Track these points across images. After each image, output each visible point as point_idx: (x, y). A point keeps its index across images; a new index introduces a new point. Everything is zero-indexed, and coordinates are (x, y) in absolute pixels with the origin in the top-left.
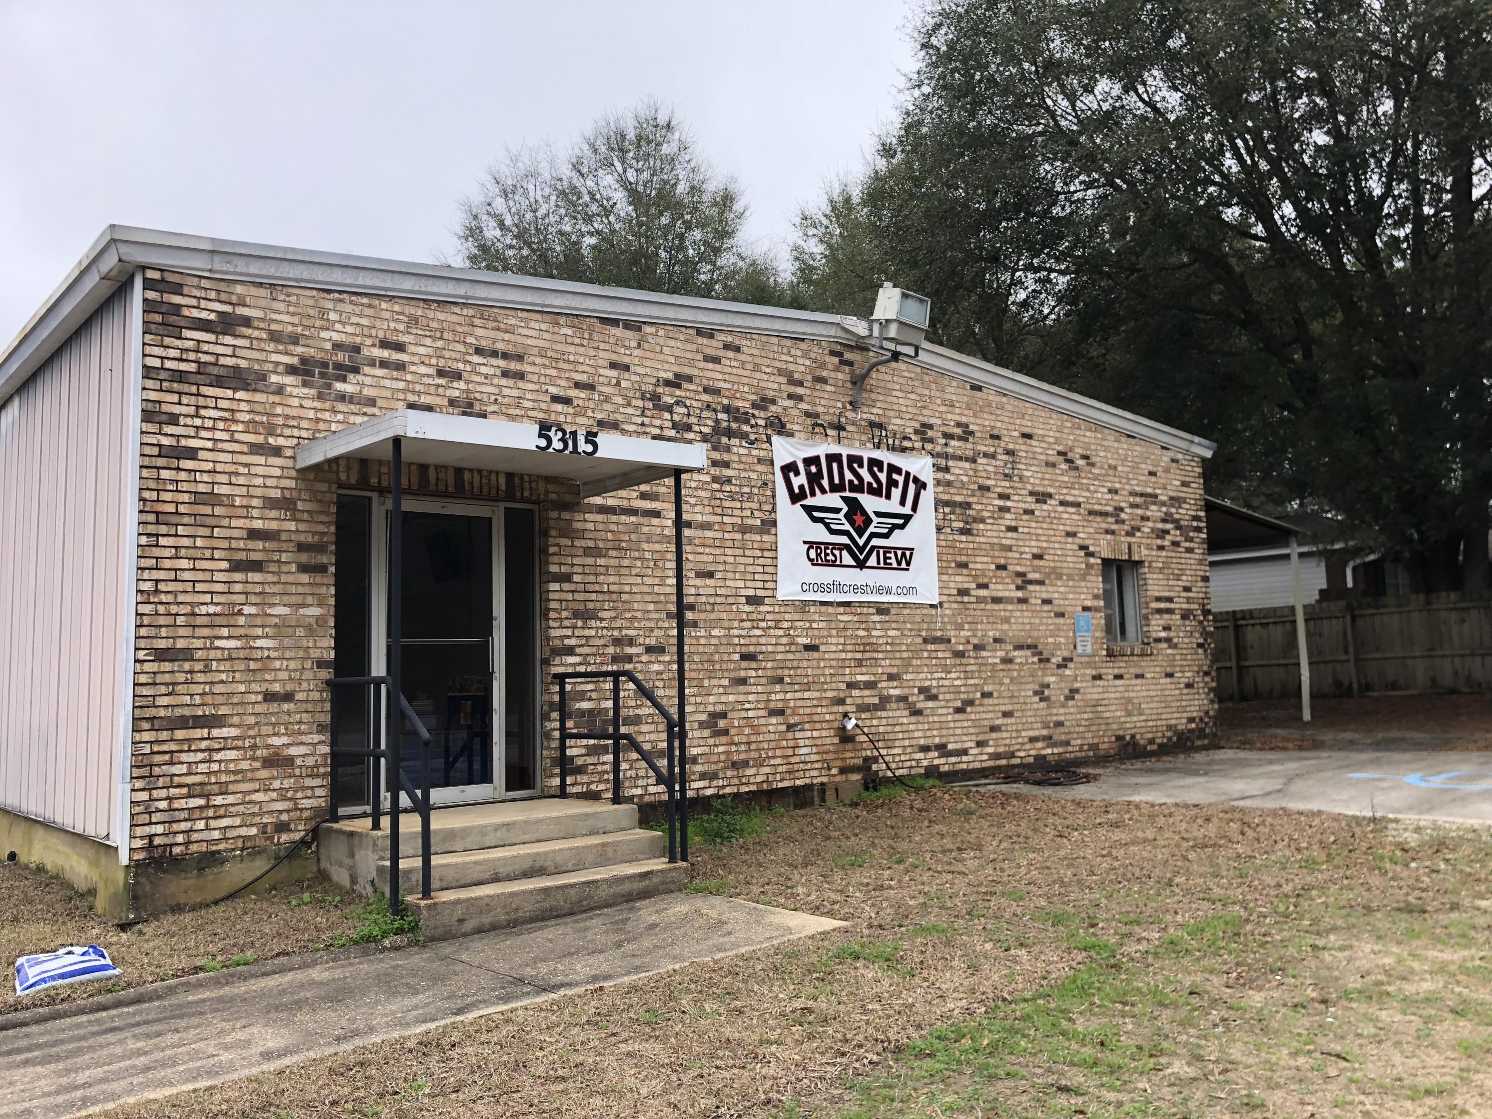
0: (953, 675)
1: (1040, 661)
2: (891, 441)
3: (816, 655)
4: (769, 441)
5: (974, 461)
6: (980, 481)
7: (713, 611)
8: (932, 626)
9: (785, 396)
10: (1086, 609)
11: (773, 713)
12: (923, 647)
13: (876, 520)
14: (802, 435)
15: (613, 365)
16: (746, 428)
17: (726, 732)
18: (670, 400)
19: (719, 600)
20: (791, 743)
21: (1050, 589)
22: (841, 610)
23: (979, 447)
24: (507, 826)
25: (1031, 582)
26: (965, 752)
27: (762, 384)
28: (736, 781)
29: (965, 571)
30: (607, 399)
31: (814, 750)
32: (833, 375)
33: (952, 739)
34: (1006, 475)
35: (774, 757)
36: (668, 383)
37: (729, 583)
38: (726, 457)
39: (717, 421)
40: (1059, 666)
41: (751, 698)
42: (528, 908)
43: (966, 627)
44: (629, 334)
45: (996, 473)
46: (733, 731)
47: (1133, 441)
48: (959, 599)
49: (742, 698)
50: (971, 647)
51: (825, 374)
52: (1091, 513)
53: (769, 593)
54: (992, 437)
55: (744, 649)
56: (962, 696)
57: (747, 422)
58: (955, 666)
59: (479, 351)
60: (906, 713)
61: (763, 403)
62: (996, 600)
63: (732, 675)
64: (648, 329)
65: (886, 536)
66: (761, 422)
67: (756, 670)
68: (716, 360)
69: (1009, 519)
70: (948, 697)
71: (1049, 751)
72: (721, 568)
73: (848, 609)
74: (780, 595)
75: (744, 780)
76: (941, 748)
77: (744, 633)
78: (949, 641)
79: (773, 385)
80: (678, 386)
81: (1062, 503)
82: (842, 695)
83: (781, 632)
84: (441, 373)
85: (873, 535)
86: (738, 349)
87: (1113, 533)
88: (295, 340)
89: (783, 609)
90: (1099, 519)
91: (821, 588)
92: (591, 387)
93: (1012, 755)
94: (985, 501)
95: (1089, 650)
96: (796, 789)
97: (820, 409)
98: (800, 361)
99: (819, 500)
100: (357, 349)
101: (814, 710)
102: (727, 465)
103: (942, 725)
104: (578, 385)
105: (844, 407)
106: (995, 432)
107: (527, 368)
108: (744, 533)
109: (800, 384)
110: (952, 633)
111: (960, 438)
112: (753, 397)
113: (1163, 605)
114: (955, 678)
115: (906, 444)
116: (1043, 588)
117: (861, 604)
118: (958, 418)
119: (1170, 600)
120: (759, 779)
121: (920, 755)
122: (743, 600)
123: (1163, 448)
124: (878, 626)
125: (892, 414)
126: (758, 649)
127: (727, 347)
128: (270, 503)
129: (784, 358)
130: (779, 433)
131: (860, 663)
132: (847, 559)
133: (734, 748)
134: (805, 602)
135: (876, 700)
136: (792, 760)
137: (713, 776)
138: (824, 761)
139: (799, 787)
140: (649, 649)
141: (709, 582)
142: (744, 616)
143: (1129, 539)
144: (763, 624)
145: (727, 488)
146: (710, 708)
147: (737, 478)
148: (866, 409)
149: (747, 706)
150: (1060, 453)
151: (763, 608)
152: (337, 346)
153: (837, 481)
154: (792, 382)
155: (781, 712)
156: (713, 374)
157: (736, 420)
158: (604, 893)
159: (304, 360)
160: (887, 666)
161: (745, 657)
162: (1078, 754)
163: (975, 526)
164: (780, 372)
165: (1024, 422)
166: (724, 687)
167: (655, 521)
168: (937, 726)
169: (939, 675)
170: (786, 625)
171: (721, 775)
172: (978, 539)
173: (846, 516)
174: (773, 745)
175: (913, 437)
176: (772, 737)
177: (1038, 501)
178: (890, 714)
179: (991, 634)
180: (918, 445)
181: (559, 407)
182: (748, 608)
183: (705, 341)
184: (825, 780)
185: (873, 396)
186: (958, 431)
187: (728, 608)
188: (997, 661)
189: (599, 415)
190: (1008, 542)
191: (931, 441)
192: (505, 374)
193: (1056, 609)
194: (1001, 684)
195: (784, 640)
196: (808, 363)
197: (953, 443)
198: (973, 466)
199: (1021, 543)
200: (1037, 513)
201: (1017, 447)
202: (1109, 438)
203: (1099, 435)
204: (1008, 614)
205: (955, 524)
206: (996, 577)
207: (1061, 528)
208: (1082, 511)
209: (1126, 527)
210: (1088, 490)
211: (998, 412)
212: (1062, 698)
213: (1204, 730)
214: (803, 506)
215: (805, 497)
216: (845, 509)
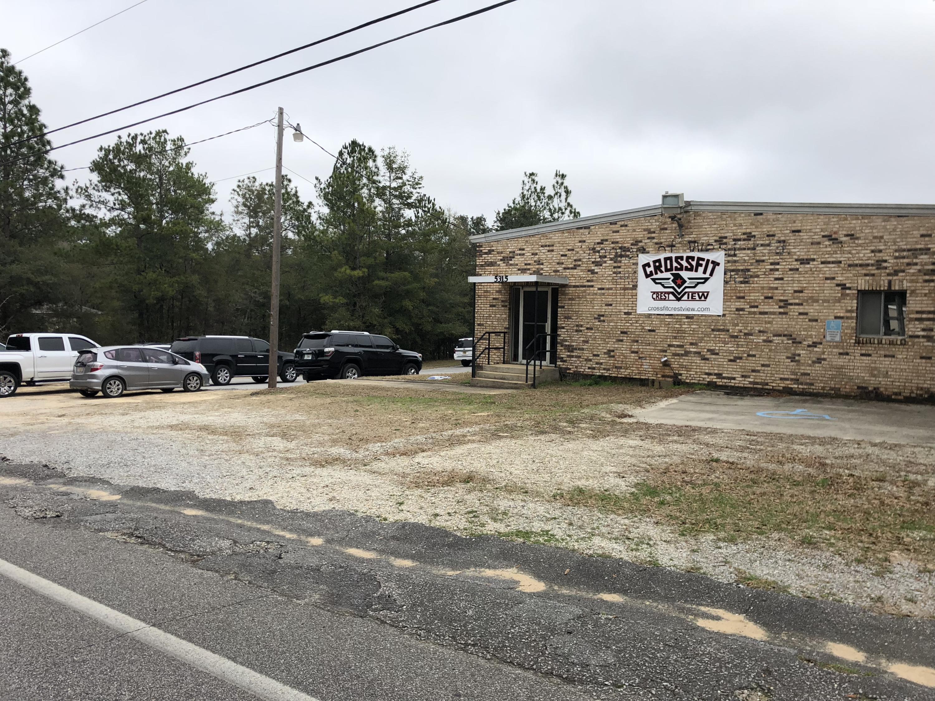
0: (729, 346)
1: (793, 342)
2: (700, 248)
3: (653, 333)
4: (638, 256)
5: (754, 249)
6: (758, 258)
7: (611, 317)
8: (718, 324)
9: (646, 238)
10: (836, 318)
11: (633, 352)
12: (712, 333)
13: (688, 281)
14: (653, 252)
15: (580, 242)
16: (628, 253)
17: (613, 356)
19: (613, 313)
20: (640, 363)
21: (807, 307)
22: (668, 317)
23: (758, 242)
25: (791, 304)
26: (734, 379)
27: (636, 236)
28: (617, 373)
29: (742, 300)
31: (650, 367)
32: (670, 226)
33: (726, 372)
34: (777, 253)
35: (633, 367)
37: (617, 308)
38: (619, 265)
39: (616, 253)
40: (809, 346)
41: (624, 346)
43: (740, 325)
45: (769, 253)
46: (616, 357)
47: (905, 219)
48: (737, 313)
49: (620, 346)
50: (742, 334)
51: (666, 226)
52: (850, 266)
53: (634, 311)
54: (768, 236)
55: (622, 330)
56: (734, 355)
57: (629, 251)
58: (731, 341)
60: (700, 359)
61: (637, 242)
62: (761, 313)
63: (617, 338)
64: (592, 227)
65: (694, 287)
66: (635, 250)
67: (627, 337)
68: (618, 232)
69: (777, 274)
70: (725, 354)
71: (796, 386)
72: (615, 302)
73: (671, 317)
74: (638, 312)
75: (620, 373)
76: (719, 376)
77: (623, 324)
78: (728, 331)
79: (640, 235)
81: (822, 263)
82: (665, 349)
83: (638, 325)
85: (686, 287)
86: (626, 226)
87: (873, 275)
88: (502, 253)
89: (639, 317)
90: (859, 268)
91: (658, 309)
92: (573, 250)
93: (767, 384)
94: (760, 267)
95: (838, 339)
97: (662, 241)
99: (660, 275)
100: (514, 252)
101: (651, 353)
102: (619, 267)
103: (719, 366)
104: (569, 250)
105: (675, 238)
106: (771, 233)
107: (555, 248)
108: (625, 290)
109: (654, 232)
110: (730, 327)
111: (744, 240)
112: (632, 242)
113: (924, 316)
114: (730, 347)
115: (709, 247)
116: (801, 307)
117: (678, 315)
118: (744, 231)
119: (933, 313)
120: (626, 373)
121: (706, 376)
122: (623, 313)
124: (686, 323)
125: (702, 236)
126: (628, 330)
127: (622, 226)
128: (497, 292)
130: (643, 253)
131: (675, 338)
132: (671, 297)
133: (616, 362)
134: (650, 315)
135: (683, 352)
136: (640, 369)
137: (608, 370)
138: (654, 371)
139: (642, 379)
140: (587, 329)
141: (610, 307)
142: (623, 319)
143: (890, 278)
144: (631, 322)
145: (619, 275)
146: (608, 348)
147: (623, 271)
148: (687, 236)
149: (622, 349)
150: (824, 236)
151: (631, 316)
152: (510, 252)
153: (669, 267)
154: (650, 232)
155: (637, 352)
156: (617, 237)
157: (624, 251)
159: (504, 257)
160: (689, 339)
161: (622, 333)
162: (822, 391)
163: (751, 279)
164: (645, 230)
165: (795, 225)
166: (613, 342)
167: (591, 289)
168: (716, 365)
169: (720, 345)
170: (640, 322)
171: (611, 370)
172: (753, 285)
173: (672, 281)
174: (633, 363)
175: (714, 244)
176: (632, 360)
177: (801, 264)
178: (690, 358)
179: (757, 328)
180: (717, 247)
181: (563, 258)
182: (625, 316)
183: (613, 226)
184: (654, 378)
185: (691, 230)
186: (745, 237)
187: (617, 316)
188: (761, 341)
189: (575, 258)
190: (775, 286)
191: (726, 244)
192: (549, 251)
193: (810, 318)
194: (762, 351)
195: (640, 328)
196: (658, 224)
197: (739, 243)
198: (753, 251)
199: (785, 285)
200: (800, 270)
201: (788, 238)
202: (877, 220)
203: (866, 221)
204: (770, 320)
205: (737, 280)
206: (764, 302)
207: (821, 276)
208: (842, 265)
209: (887, 271)
210: (850, 253)
211: (774, 223)
212: (810, 362)
214: (652, 279)
215: (652, 275)
216: (672, 278)
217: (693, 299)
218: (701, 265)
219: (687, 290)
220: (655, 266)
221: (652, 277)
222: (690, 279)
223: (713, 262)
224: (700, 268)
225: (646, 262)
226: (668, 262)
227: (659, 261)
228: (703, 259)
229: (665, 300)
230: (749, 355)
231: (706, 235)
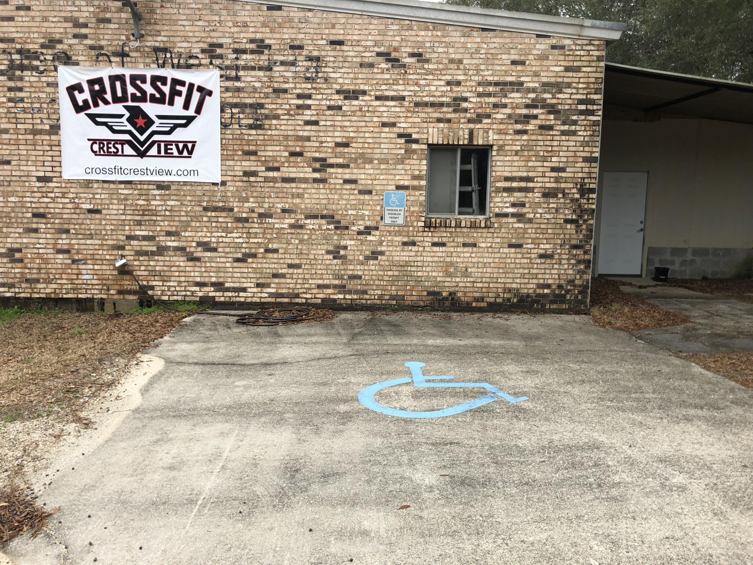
0: (235, 235)
1: (337, 228)
2: (176, 61)
3: (98, 216)
4: (56, 70)
5: (269, 69)
6: (276, 85)
7: (9, 185)
8: (214, 199)
9: (70, 36)
10: (399, 188)
11: (60, 251)
12: (203, 213)
13: (157, 121)
14: (87, 63)
16: (36, 63)
17: (21, 261)
19: (14, 179)
20: (75, 271)
21: (355, 171)
22: (123, 186)
23: (275, 58)
25: (332, 166)
26: (244, 290)
27: (49, 30)
28: (30, 290)
29: (252, 158)
31: (95, 277)
32: (116, 15)
33: (230, 280)
34: (307, 79)
35: (61, 279)
37: (22, 168)
38: (19, 84)
39: (12, 61)
40: (360, 233)
41: (41, 241)
43: (251, 200)
45: (294, 78)
46: (26, 261)
47: (491, 34)
48: (245, 179)
49: (33, 241)
50: (256, 215)
51: (108, 15)
52: (417, 104)
53: (57, 174)
54: (292, 47)
55: (35, 210)
56: (243, 250)
57: (37, 58)
58: (237, 228)
60: (185, 259)
61: (52, 43)
62: (286, 180)
63: (26, 226)
65: (169, 133)
66: (50, 57)
67: (46, 224)
68: (10, 18)
69: (308, 115)
70: (227, 250)
71: (341, 296)
72: (16, 158)
73: (129, 186)
74: (66, 176)
75: (35, 290)
76: (219, 286)
77: (36, 200)
78: (231, 210)
79: (58, 29)
81: (378, 98)
82: (121, 243)
83: (67, 200)
85: (154, 133)
86: (28, 8)
87: (449, 121)
89: (68, 185)
90: (430, 110)
91: (103, 171)
93: (297, 296)
94: (280, 101)
95: (400, 221)
96: (78, 301)
97: (103, 43)
98: (85, 9)
99: (102, 109)
101: (96, 252)
102: (20, 89)
103: (218, 270)
105: (128, 39)
106: (297, 43)
108: (35, 135)
109: (85, 26)
110: (235, 204)
111: (253, 52)
112: (42, 41)
114: (237, 237)
115: (192, 61)
116: (347, 171)
117: (141, 182)
118: (252, 36)
119: (529, 179)
120: (48, 291)
121: (197, 289)
122: (34, 179)
123: (538, 36)
124: (158, 198)
125: (178, 39)
126: (47, 211)
127: (19, 8)
129: (69, 8)
130: (65, 64)
131: (139, 223)
132: (128, 150)
133: (27, 271)
134: (89, 182)
135: (154, 249)
136: (76, 282)
137: (12, 286)
138: (104, 285)
139: (81, 299)
141: (5, 167)
142: (36, 189)
143: (471, 126)
144: (52, 195)
145: (21, 105)
146: (9, 245)
147: (28, 98)
148: (150, 38)
149: (38, 246)
150: (379, 54)
151: (50, 184)
153: (119, 94)
154: (77, 24)
155: (67, 252)
156: (8, 29)
157: (27, 58)
160: (165, 225)
161: (35, 215)
162: (378, 302)
163: (267, 122)
164: (66, 20)
165: (334, 31)
166: (19, 233)
168: (214, 270)
169: (219, 234)
170: (71, 196)
171: (17, 285)
172: (269, 132)
173: (128, 120)
174: (60, 271)
175: (200, 56)
176: (59, 266)
177: (346, 98)
178: (167, 258)
179: (280, 206)
180: (206, 61)
182: (38, 184)
183: (1, 7)
184: (104, 296)
185: (158, 27)
186: (253, 46)
187: (21, 184)
188: (286, 226)
190: (306, 134)
191: (220, 57)
193: (360, 187)
194: (289, 243)
195: (70, 206)
196: (92, 9)
197: (244, 56)
198: (268, 73)
199: (321, 134)
200: (344, 108)
201: (323, 53)
202: (454, 34)
203: (439, 33)
204: (301, 191)
205: (244, 122)
206: (289, 162)
207: (375, 119)
208: (406, 104)
209: (468, 115)
210: (417, 84)
211: (300, 26)
212: (361, 258)
213: (564, 296)
214: (88, 115)
215: (89, 108)
216: (127, 115)
217: (168, 155)
218: (179, 94)
219: (156, 138)
220: (92, 91)
221: (88, 112)
222: (160, 117)
223: (200, 89)
224: (177, 98)
225: (74, 82)
226: (118, 84)
227: (100, 81)
228: (182, 83)
229: (115, 154)
230: (267, 251)
231: (186, 39)
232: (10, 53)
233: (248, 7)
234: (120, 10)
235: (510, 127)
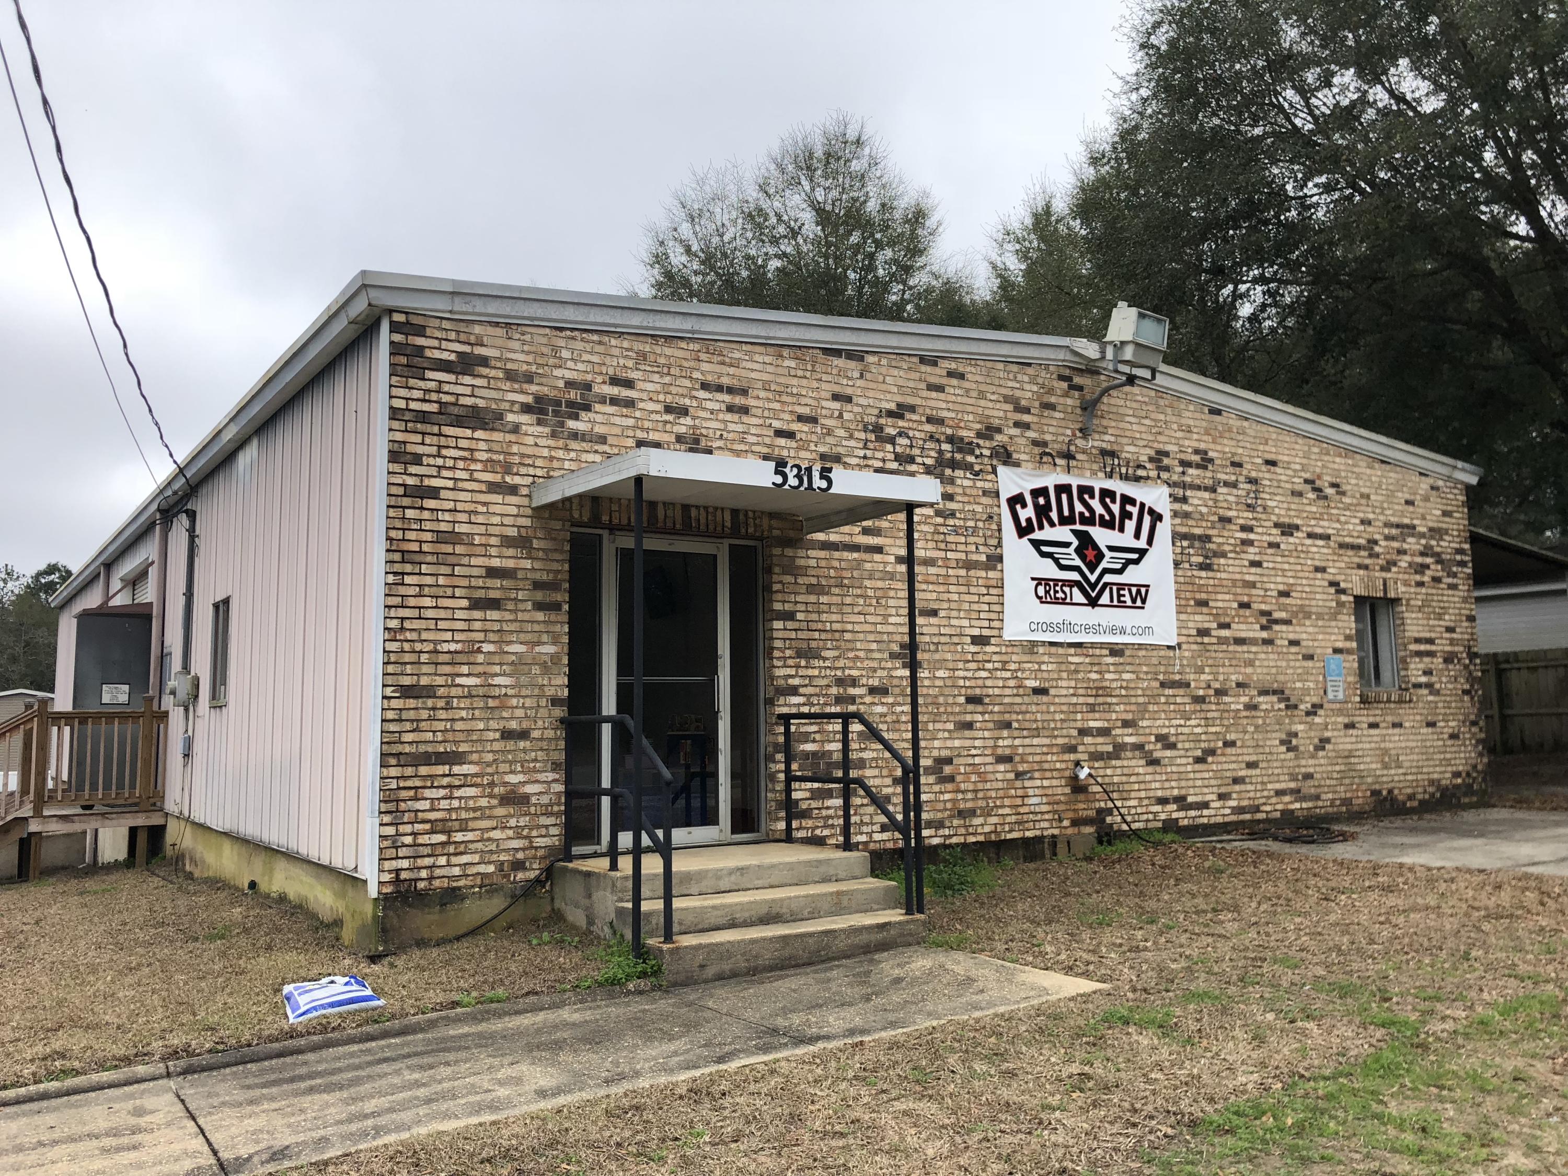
0: (1193, 722)
1: (1287, 707)
2: (1124, 470)
3: (1045, 699)
4: (994, 472)
5: (1214, 490)
6: (1221, 512)
7: (937, 651)
8: (1170, 669)
9: (1011, 423)
10: (1336, 651)
11: (1001, 759)
12: (1160, 691)
13: (1108, 554)
14: (1030, 465)
15: (836, 397)
16: (970, 459)
17: (951, 779)
18: (893, 432)
19: (943, 639)
20: (1020, 792)
21: (1298, 629)
22: (1072, 651)
23: (1219, 476)
24: (741, 870)
25: (1277, 622)
26: (1205, 805)
27: (986, 413)
28: (963, 831)
29: (1205, 610)
30: (829, 433)
31: (1045, 800)
32: (1061, 400)
33: (1192, 791)
34: (1249, 506)
35: (1002, 807)
36: (890, 414)
37: (953, 622)
40: (1308, 714)
41: (977, 743)
42: (767, 957)
43: (1207, 670)
44: (852, 364)
45: (1237, 503)
46: (959, 778)
47: (1388, 467)
48: (1199, 639)
49: (968, 743)
50: (1212, 692)
51: (1053, 399)
52: (1342, 546)
53: (995, 632)
54: (1234, 464)
55: (969, 692)
56: (1203, 745)
57: (972, 452)
58: (1195, 712)
59: (705, 386)
60: (1143, 762)
61: (989, 432)
62: (1239, 641)
63: (958, 718)
64: (870, 359)
65: (1120, 572)
66: (987, 452)
67: (983, 713)
68: (940, 389)
70: (1187, 745)
71: (1297, 805)
72: (945, 605)
73: (1079, 651)
74: (1006, 637)
75: (971, 830)
76: (1181, 801)
77: (970, 674)
78: (1188, 685)
79: (998, 412)
80: (901, 417)
81: (1310, 536)
82: (1073, 742)
83: (1008, 674)
84: (668, 409)
85: (1106, 571)
86: (962, 376)
87: (1366, 567)
88: (529, 378)
89: (1010, 650)
90: (1350, 553)
91: (1050, 627)
92: (813, 420)
93: (1257, 809)
94: (1226, 534)
95: (1341, 696)
96: (1025, 841)
97: (1048, 437)
98: (1027, 387)
99: (1048, 533)
100: (588, 386)
101: (1044, 758)
102: (951, 498)
103: (1180, 778)
104: (801, 418)
105: (1074, 435)
106: (1237, 459)
107: (751, 402)
108: (968, 569)
109: (1027, 411)
110: (1192, 677)
111: (1198, 466)
112: (978, 426)
113: (1423, 647)
114: (1195, 726)
115: (1140, 473)
116: (1291, 628)
117: (1093, 645)
118: (1196, 444)
119: (1431, 641)
120: (987, 829)
121: (1158, 808)
122: (968, 640)
123: (1421, 474)
124: (1112, 668)
125: (1125, 441)
126: (985, 691)
127: (951, 374)
128: (507, 542)
129: (1010, 384)
130: (1005, 463)
131: (1092, 708)
132: (1078, 597)
133: (960, 796)
134: (1034, 644)
135: (1110, 748)
136: (1022, 810)
138: (1055, 812)
139: (1028, 839)
140: (872, 691)
141: (933, 620)
142: (970, 657)
143: (1384, 574)
144: (989, 666)
145: (951, 522)
146: (935, 753)
147: (961, 511)
148: (1097, 436)
149: (973, 752)
150: (1306, 481)
151: (988, 649)
152: (570, 384)
153: (1066, 513)
154: (1019, 409)
155: (1008, 759)
156: (937, 403)
157: (960, 450)
158: (841, 944)
159: (538, 399)
160: (1121, 711)
161: (971, 700)
162: (1330, 810)
163: (1215, 561)
164: (1007, 399)
165: (1267, 448)
166: (949, 731)
167: (877, 557)
168: (1175, 776)
169: (1178, 722)
170: (1013, 666)
171: (947, 824)
172: (1219, 575)
173: (1076, 550)
174: (1001, 793)
175: (1148, 465)
176: (1000, 785)
177: (1283, 534)
178: (1125, 763)
179: (1233, 677)
180: (1153, 474)
181: (782, 442)
182: (973, 649)
183: (928, 369)
184: (1056, 832)
185: (1105, 422)
186: (1196, 458)
187: (952, 648)
188: (1241, 707)
189: (822, 449)
191: (1167, 469)
192: (730, 409)
193: (1304, 651)
194: (1245, 732)
195: (1012, 683)
196: (1035, 388)
197: (1191, 471)
198: (1213, 495)
199: (1265, 579)
200: (1282, 546)
201: (1261, 475)
202: (1361, 463)
203: (1350, 462)
204: (1252, 656)
205: (1194, 559)
206: (1239, 616)
207: (1309, 562)
208: (1332, 544)
209: (1380, 562)
210: (1338, 521)
211: (1240, 437)
212: (1311, 748)
213: (1471, 786)
214: (1030, 540)
215: (1033, 531)
216: (1076, 543)
217: (1122, 605)
218: (1129, 516)
219: (1108, 578)
220: (1036, 506)
221: (1032, 536)
222: (1111, 548)
223: (1151, 512)
224: (1127, 521)
225: (1015, 492)
226: (1064, 497)
227: (1043, 491)
228: (1132, 502)
229: (1063, 602)
230: (1227, 744)
231: (1133, 441)
232: (938, 441)
233: (1191, 408)
234: (1066, 395)
235: (1412, 577)
